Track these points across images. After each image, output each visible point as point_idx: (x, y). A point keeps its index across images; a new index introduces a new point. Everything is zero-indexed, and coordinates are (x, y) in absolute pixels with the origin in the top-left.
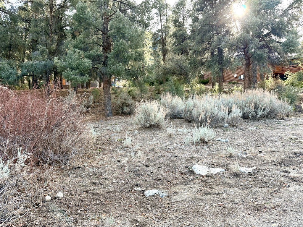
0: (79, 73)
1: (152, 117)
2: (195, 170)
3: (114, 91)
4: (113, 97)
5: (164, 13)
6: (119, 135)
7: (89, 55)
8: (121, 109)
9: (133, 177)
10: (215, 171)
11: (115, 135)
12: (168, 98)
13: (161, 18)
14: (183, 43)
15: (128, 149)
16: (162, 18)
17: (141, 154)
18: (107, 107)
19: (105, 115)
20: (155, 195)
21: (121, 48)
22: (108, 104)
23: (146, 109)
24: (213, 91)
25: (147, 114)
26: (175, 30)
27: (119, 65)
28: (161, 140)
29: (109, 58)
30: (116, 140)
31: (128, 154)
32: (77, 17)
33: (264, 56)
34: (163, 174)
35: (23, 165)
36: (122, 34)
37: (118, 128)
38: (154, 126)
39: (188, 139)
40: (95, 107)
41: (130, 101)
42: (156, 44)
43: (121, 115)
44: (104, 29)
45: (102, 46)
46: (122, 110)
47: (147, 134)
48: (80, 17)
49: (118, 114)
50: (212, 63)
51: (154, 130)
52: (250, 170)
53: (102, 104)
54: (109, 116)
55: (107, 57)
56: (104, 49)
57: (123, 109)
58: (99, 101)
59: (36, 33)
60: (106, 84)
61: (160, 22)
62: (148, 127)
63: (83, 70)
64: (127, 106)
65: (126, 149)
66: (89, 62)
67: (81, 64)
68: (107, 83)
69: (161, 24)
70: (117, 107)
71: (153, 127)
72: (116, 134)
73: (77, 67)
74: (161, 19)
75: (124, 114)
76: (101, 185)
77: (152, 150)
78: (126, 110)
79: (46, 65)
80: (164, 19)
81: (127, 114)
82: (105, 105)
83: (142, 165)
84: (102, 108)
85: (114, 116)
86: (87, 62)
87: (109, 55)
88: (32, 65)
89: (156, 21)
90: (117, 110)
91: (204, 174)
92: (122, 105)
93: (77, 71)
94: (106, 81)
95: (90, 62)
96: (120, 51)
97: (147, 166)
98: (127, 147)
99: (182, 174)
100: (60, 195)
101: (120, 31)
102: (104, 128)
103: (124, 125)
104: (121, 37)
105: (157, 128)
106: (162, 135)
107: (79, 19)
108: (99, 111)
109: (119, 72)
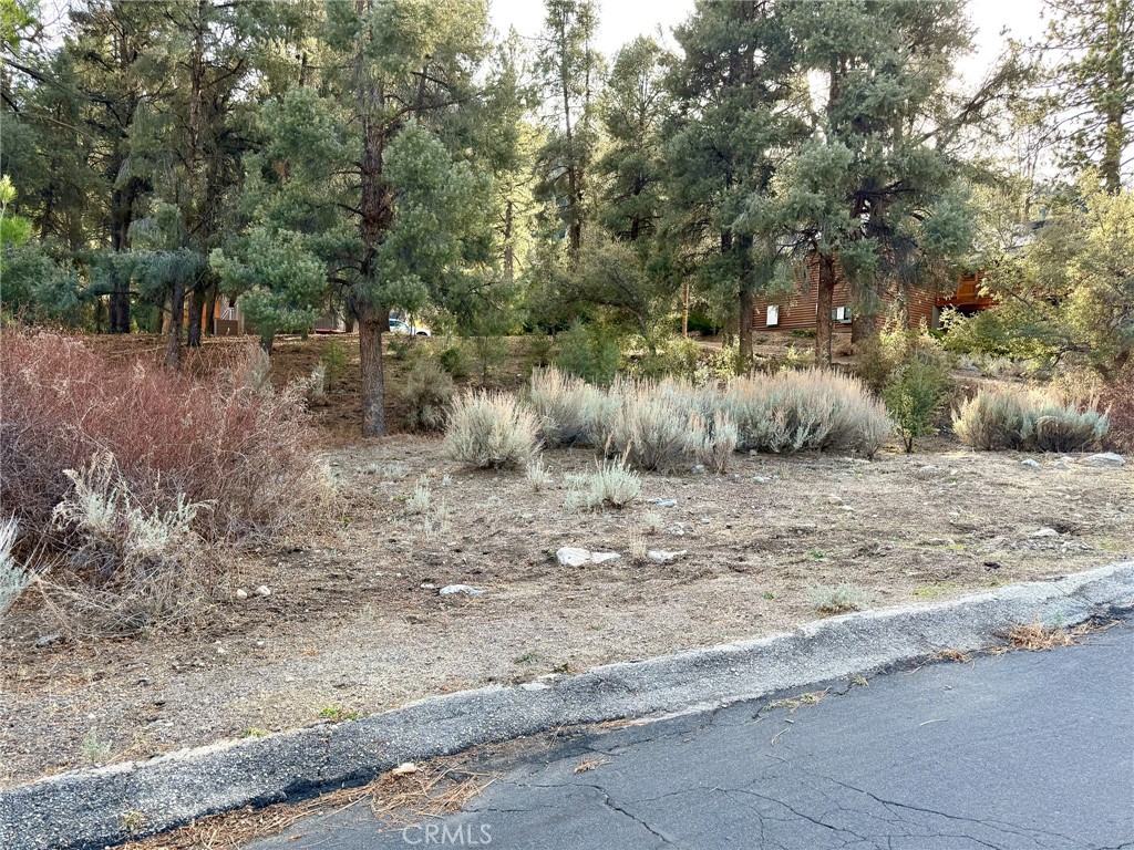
0: (285, 301)
1: (495, 440)
2: (560, 558)
3: (394, 349)
4: (390, 370)
5: (581, 84)
6: (399, 486)
7: (319, 244)
8: (415, 413)
9: (421, 568)
10: (599, 558)
11: (389, 487)
12: (551, 385)
13: (566, 100)
14: (637, 193)
15: (419, 516)
16: (570, 101)
17: (449, 528)
18: (369, 405)
19: (362, 429)
20: (461, 594)
21: (419, 231)
22: (374, 396)
23: (481, 415)
24: (718, 363)
25: (482, 431)
26: (612, 146)
27: (411, 280)
28: (511, 498)
29: (380, 257)
30: (392, 498)
31: (419, 527)
32: (286, 131)
33: (865, 262)
34: (490, 564)
35: (186, 528)
36: (420, 187)
37: (398, 469)
38: (501, 465)
39: (573, 498)
40: (330, 402)
41: (446, 387)
42: (547, 191)
43: (413, 432)
44: (370, 158)
45: (359, 212)
46: (419, 415)
47: (476, 485)
48: (294, 131)
49: (405, 428)
50: (713, 275)
51: (501, 475)
52: (670, 556)
53: (352, 394)
54: (375, 433)
55: (374, 253)
56: (366, 222)
57: (421, 412)
58: (344, 383)
59: (146, 157)
60: (370, 333)
61: (564, 115)
62: (484, 468)
63: (300, 293)
64: (434, 404)
65: (414, 518)
66: (320, 268)
67: (295, 275)
68: (373, 330)
69: (568, 124)
70: (404, 406)
71: (500, 468)
72: (392, 483)
73: (284, 282)
74: (566, 104)
75: (423, 428)
76: (350, 579)
77: (481, 520)
78: (430, 415)
79: (176, 266)
80: (577, 104)
81: (435, 430)
82: (363, 399)
83: (448, 549)
84: (353, 407)
85: (391, 433)
86: (312, 268)
87: (379, 249)
88: (134, 264)
89: (550, 112)
90: (403, 414)
91: (575, 564)
92: (420, 399)
93: (283, 295)
94: (368, 324)
95: (322, 271)
96: (413, 238)
97: (458, 551)
98: (418, 514)
99: (531, 564)
100: (264, 590)
101: (416, 180)
102: (359, 469)
103: (419, 460)
104: (419, 196)
105: (509, 472)
106: (515, 487)
107: (292, 138)
108: (343, 417)
109: (409, 301)
